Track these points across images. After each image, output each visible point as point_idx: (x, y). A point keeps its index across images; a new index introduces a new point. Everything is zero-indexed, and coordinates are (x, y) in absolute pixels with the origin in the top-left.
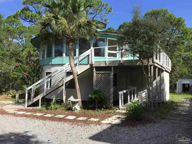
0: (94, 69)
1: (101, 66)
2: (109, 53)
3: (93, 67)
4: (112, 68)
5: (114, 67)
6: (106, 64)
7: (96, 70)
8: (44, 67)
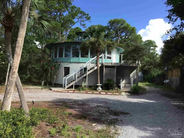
0: (104, 67)
1: (108, 65)
2: (107, 57)
3: (104, 66)
4: (116, 67)
5: (116, 66)
6: (112, 64)
7: (105, 68)
8: (61, 63)
